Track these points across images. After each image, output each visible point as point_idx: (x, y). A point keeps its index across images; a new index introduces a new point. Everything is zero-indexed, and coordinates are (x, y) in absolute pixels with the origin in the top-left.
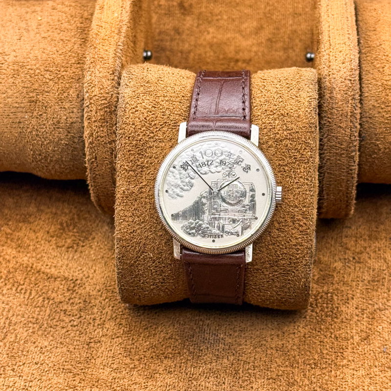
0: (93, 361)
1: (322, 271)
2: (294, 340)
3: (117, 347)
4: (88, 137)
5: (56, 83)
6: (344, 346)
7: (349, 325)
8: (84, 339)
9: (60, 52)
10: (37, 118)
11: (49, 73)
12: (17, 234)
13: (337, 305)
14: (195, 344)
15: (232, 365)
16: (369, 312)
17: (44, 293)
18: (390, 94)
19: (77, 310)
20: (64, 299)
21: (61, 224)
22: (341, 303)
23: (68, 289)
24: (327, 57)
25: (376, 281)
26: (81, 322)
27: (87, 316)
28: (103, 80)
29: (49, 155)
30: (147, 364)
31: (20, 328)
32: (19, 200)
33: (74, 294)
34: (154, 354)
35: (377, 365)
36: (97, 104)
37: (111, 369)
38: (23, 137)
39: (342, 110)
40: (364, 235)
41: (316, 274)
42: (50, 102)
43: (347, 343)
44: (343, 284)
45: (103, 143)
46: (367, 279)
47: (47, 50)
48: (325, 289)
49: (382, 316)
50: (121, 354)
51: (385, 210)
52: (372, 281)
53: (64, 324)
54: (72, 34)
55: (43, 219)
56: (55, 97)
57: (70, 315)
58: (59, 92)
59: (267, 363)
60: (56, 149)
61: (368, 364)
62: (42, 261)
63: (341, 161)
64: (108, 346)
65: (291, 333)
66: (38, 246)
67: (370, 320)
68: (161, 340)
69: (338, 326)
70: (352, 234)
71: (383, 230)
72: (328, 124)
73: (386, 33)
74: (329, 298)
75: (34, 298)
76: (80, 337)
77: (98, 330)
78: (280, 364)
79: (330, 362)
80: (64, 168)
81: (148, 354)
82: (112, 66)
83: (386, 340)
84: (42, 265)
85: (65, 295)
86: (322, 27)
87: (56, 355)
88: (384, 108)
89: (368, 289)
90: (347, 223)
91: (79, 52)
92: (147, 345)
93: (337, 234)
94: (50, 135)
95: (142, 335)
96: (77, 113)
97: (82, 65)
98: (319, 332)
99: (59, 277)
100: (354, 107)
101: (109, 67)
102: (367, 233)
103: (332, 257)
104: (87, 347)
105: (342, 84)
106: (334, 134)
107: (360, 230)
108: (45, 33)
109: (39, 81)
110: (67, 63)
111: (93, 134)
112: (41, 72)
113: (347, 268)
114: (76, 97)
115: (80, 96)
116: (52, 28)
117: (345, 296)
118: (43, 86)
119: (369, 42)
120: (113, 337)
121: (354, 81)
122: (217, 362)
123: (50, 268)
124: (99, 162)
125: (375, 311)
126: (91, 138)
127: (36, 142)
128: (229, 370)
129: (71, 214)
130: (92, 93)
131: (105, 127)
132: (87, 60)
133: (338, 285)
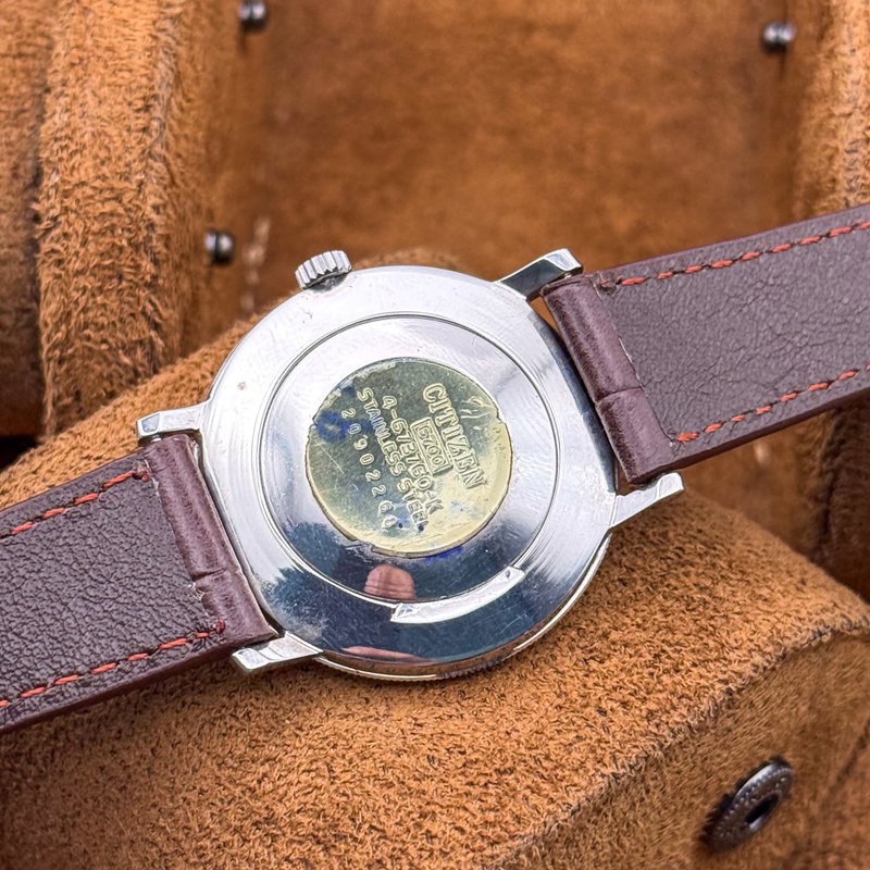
4: (51, 326)
28: (112, 130)
36: (87, 213)
45: (104, 347)
96: (11, 232)
101: (134, 86)
111: (69, 314)
115: (21, 171)
126: (63, 328)
130: (72, 175)
131: (114, 293)
132: (57, 55)
133: (860, 823)
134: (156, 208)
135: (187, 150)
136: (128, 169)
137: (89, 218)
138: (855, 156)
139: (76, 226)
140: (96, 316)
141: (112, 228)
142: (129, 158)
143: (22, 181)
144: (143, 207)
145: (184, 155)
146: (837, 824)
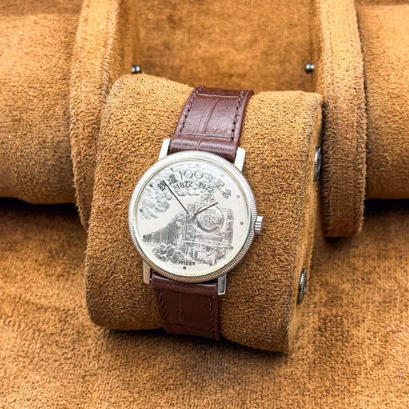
0: (89, 395)
1: (329, 293)
2: (303, 367)
3: (114, 380)
4: (75, 156)
5: (40, 100)
6: (357, 372)
7: (361, 349)
8: (79, 372)
9: (44, 68)
10: (21, 138)
11: (33, 89)
12: (4, 264)
13: (347, 329)
14: (198, 375)
15: (238, 395)
16: (381, 335)
17: (33, 325)
18: (396, 103)
19: (70, 342)
20: (55, 330)
21: (50, 252)
22: (351, 327)
23: (59, 320)
24: (329, 65)
25: (388, 302)
26: (75, 354)
27: (81, 348)
28: (90, 95)
29: (34, 177)
30: (148, 396)
31: (10, 362)
32: (5, 228)
33: (67, 325)
34: (154, 386)
35: (392, 390)
36: (84, 120)
37: (109, 404)
38: (7, 159)
39: (348, 120)
40: (373, 254)
41: (323, 296)
42: (35, 120)
43: (360, 368)
44: (353, 306)
45: (92, 161)
46: (378, 300)
47: (30, 65)
48: (334, 312)
49: (396, 339)
50: (119, 387)
51: (393, 227)
52: (383, 302)
53: (57, 357)
54: (57, 49)
55: (30, 247)
56: (41, 115)
57: (63, 347)
58: (44, 110)
59: (275, 392)
60: (42, 170)
61: (383, 389)
62: (31, 291)
63: (348, 175)
64: (104, 379)
65: (299, 360)
66: (26, 276)
67: (383, 343)
68: (161, 371)
69: (349, 350)
70: (359, 254)
71: (393, 248)
72: (333, 135)
73: (389, 40)
74: (339, 321)
75: (23, 330)
76: (74, 370)
77: (93, 363)
78: (290, 392)
79: (342, 389)
80: (51, 191)
81: (147, 386)
82: (99, 80)
83: (401, 364)
84: (31, 296)
85: (57, 326)
86: (323, 35)
87: (49, 390)
88: (391, 118)
89: (379, 310)
90: (354, 242)
91: (64, 67)
92: (147, 377)
93: (344, 254)
94: (35, 156)
95: (141, 366)
97: (68, 81)
98: (329, 357)
99: (50, 308)
100: (360, 116)
101: (96, 82)
102: (376, 252)
103: (339, 278)
104: (82, 381)
105: (346, 93)
106: (340, 145)
107: (368, 249)
108: (28, 48)
109: (23, 99)
110: (52, 79)
111: (80, 152)
112: (25, 89)
113: (356, 289)
114: (62, 114)
116: (35, 43)
117: (355, 319)
118: (27, 104)
119: (372, 49)
120: (110, 369)
121: (359, 89)
122: (222, 392)
123: (40, 298)
124: (88, 183)
125: (388, 333)
126: (79, 157)
127: (20, 163)
128: (236, 400)
129: (61, 241)
130: (79, 109)
131: (94, 144)
133: (348, 308)
137: (85, 122)
138: (329, 89)
139: (81, 124)
141: (92, 124)
142: (96, 103)
144: (101, 117)
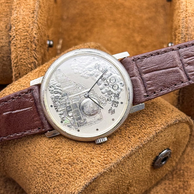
4: (14, 59)
28: (26, 17)
36: (21, 35)
45: (25, 63)
96: (5, 40)
101: (31, 8)
111: (17, 57)
115: (7, 27)
126: (16, 59)
130: (18, 27)
131: (27, 52)
132: (15, 2)
133: (188, 164)
134: (35, 34)
135: (42, 22)
136: (29, 26)
137: (21, 36)
138: (184, 20)
139: (19, 38)
140: (23, 57)
141: (26, 38)
142: (30, 23)
143: (8, 29)
144: (33, 33)
145: (42, 23)
146: (183, 164)
